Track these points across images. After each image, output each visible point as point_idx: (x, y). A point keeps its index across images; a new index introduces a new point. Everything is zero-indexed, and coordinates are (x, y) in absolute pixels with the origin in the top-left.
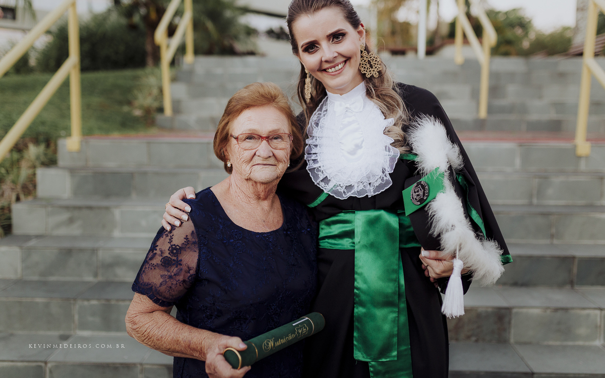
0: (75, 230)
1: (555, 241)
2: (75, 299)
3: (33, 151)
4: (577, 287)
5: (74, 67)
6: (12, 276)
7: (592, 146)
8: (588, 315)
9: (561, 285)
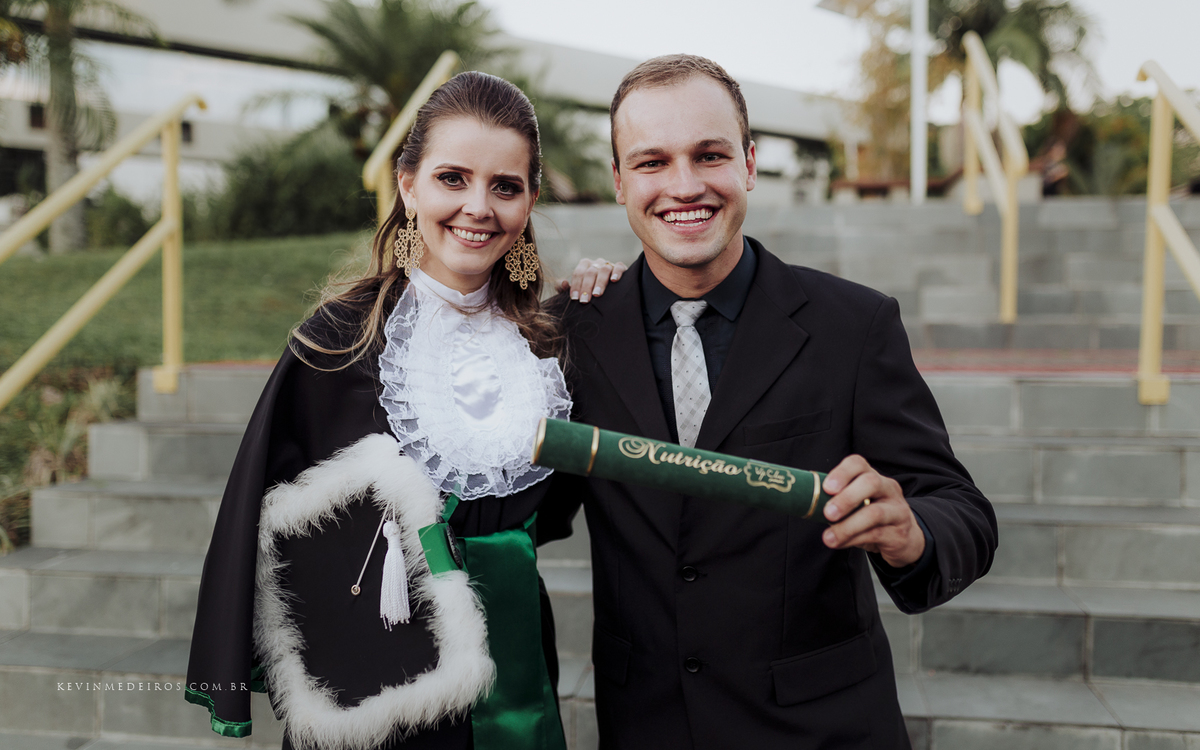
0: (139, 540)
1: (1067, 582)
2: (99, 672)
3: (101, 392)
4: (1095, 680)
5: (171, 236)
6: (12, 624)
7: (1172, 384)
8: (1095, 740)
9: (1061, 674)
